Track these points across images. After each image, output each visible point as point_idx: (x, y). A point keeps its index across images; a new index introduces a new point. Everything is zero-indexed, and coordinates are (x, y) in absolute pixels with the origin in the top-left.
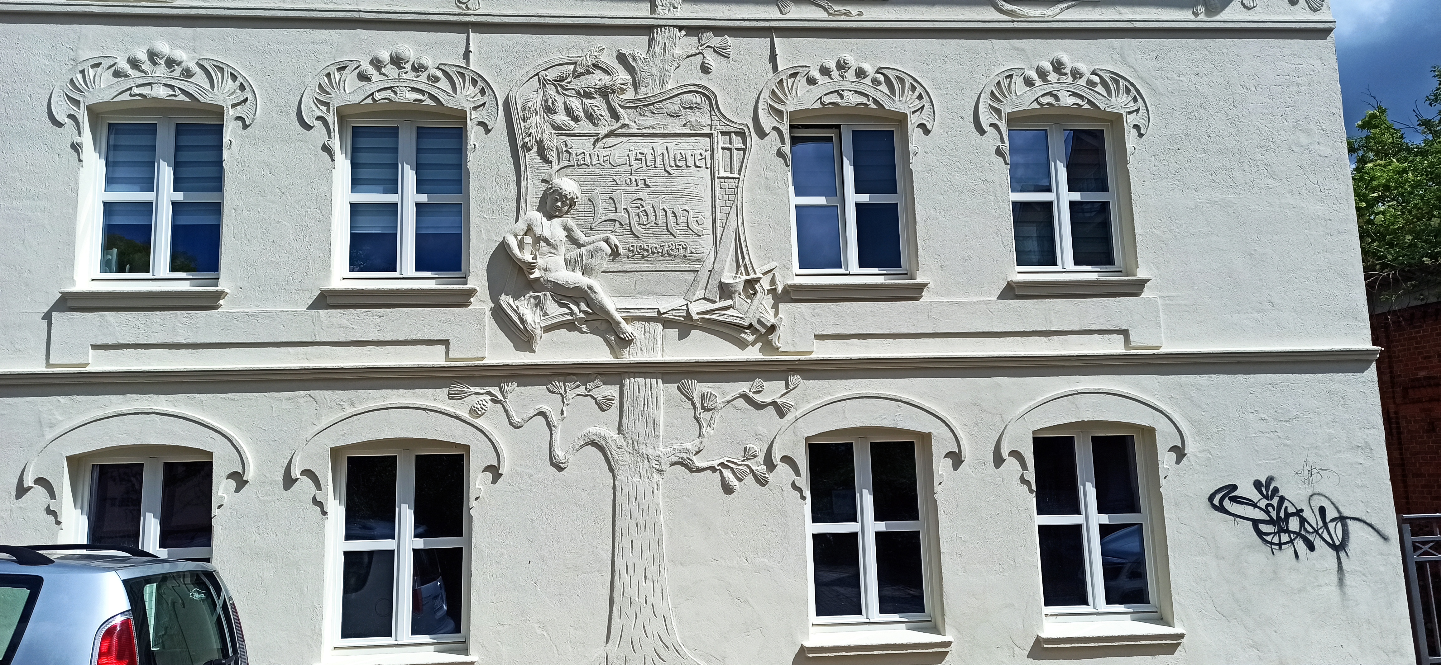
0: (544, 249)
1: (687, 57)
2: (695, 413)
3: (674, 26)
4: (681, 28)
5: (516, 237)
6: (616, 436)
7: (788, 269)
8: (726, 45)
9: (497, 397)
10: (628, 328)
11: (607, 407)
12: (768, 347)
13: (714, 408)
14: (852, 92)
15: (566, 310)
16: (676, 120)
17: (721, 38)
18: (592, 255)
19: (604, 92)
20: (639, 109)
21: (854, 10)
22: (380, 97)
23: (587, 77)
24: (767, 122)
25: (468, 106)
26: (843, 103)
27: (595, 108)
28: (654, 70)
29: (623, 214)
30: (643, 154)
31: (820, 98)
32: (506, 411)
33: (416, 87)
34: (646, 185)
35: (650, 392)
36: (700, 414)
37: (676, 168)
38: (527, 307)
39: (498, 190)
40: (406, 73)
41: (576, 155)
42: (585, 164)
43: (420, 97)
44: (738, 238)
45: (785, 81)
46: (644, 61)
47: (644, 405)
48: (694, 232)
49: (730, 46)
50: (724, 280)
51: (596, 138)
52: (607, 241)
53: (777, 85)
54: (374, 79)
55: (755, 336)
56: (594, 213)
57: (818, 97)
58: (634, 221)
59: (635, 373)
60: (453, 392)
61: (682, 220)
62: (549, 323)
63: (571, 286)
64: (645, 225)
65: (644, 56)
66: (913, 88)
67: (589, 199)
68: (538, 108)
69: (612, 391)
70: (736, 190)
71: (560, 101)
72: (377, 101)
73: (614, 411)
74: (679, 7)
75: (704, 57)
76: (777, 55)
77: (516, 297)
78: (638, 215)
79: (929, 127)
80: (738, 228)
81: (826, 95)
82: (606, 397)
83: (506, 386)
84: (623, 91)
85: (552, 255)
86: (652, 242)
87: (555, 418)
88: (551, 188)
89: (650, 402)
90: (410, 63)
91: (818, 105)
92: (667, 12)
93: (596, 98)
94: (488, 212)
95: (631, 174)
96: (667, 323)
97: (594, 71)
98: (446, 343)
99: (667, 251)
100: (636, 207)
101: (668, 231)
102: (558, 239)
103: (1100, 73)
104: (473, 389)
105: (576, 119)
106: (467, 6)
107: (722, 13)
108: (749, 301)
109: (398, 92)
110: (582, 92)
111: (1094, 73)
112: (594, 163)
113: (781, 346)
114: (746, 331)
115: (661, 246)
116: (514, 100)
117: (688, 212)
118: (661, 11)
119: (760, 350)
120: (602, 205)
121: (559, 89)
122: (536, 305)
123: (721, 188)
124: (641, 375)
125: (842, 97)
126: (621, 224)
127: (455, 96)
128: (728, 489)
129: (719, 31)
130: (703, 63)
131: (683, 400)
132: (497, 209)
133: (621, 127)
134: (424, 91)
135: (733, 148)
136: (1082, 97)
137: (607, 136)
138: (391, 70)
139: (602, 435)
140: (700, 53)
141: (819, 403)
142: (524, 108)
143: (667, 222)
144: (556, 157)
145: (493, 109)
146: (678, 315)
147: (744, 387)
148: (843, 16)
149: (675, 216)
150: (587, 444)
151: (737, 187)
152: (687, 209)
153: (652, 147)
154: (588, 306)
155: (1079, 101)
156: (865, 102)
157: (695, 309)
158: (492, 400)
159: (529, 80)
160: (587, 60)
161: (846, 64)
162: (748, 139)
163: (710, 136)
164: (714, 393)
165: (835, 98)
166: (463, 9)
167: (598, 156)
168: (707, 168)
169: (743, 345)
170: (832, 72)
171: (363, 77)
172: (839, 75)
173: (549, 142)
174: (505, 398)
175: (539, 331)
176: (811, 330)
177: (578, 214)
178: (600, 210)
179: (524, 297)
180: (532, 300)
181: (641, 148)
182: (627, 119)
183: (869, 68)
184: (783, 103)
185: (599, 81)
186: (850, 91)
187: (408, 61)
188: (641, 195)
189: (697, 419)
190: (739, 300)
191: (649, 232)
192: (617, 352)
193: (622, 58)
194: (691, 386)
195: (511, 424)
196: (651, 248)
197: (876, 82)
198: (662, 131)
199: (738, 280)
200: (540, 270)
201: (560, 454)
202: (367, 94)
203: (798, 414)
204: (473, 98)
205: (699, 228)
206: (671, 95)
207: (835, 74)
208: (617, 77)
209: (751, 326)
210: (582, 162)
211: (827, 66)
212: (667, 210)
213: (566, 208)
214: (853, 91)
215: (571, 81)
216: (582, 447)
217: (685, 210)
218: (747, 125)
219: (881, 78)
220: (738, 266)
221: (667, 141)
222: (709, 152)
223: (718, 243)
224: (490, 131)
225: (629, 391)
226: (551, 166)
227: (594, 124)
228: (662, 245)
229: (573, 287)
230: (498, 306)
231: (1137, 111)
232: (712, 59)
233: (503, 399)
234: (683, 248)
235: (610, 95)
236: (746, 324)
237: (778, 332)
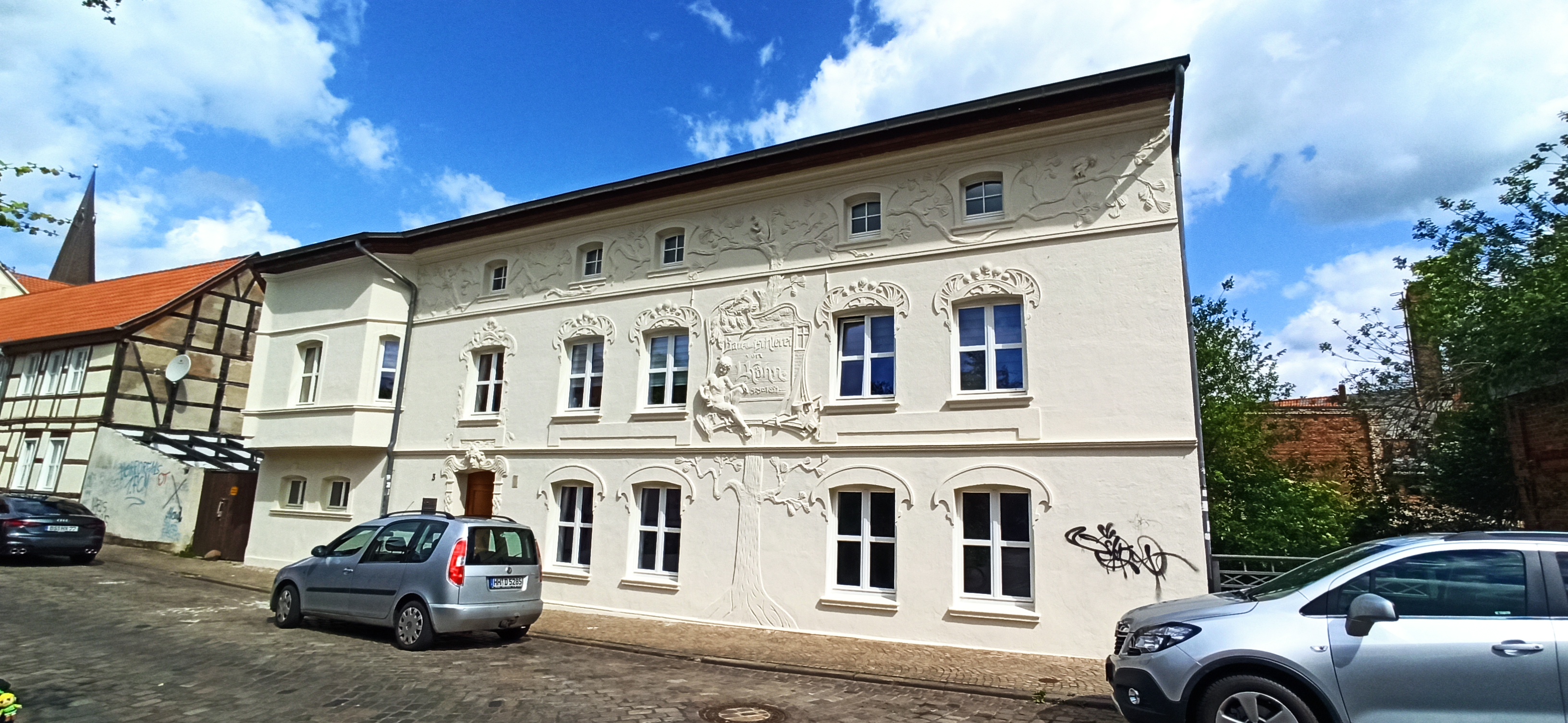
0: (715, 392)
1: (784, 290)
2: (777, 474)
3: (778, 275)
4: (782, 275)
5: (704, 387)
6: (741, 484)
7: (827, 397)
8: (803, 281)
9: (693, 464)
10: (749, 430)
11: (738, 470)
12: (814, 440)
13: (786, 472)
16: (777, 323)
17: (801, 278)
18: (735, 394)
19: (745, 312)
20: (760, 319)
21: (868, 253)
22: (658, 325)
23: (739, 305)
24: (821, 319)
25: (689, 326)
26: (861, 304)
27: (741, 321)
28: (769, 298)
29: (749, 373)
30: (760, 342)
32: (697, 470)
33: (670, 319)
34: (761, 357)
35: (757, 463)
36: (779, 475)
37: (775, 348)
39: (699, 364)
40: (667, 313)
41: (732, 345)
42: (735, 349)
43: (672, 323)
44: (802, 382)
45: (830, 296)
46: (764, 294)
47: (754, 469)
48: (781, 380)
49: (805, 281)
50: (794, 405)
51: (740, 335)
52: (741, 386)
53: (827, 299)
54: (656, 317)
55: (807, 434)
57: (848, 303)
58: (754, 376)
59: (751, 453)
60: (677, 461)
61: (775, 373)
62: (716, 428)
64: (759, 378)
65: (765, 291)
66: (899, 292)
68: (717, 323)
69: (740, 462)
70: (803, 357)
71: (727, 319)
72: (657, 327)
73: (742, 471)
74: (782, 264)
76: (827, 283)
78: (756, 373)
79: (906, 314)
80: (802, 377)
81: (852, 301)
82: (738, 465)
83: (696, 459)
84: (754, 310)
85: (718, 395)
86: (761, 386)
87: (716, 475)
88: (720, 362)
89: (756, 468)
91: (847, 307)
92: (776, 268)
93: (742, 315)
94: (695, 375)
95: (754, 352)
96: (767, 427)
97: (742, 302)
98: (675, 437)
99: (768, 390)
100: (756, 369)
101: (769, 380)
102: (721, 387)
103: (1010, 271)
104: (684, 460)
105: (733, 327)
106: (692, 278)
107: (802, 265)
108: (805, 415)
109: (664, 322)
110: (736, 313)
111: (1006, 272)
112: (739, 348)
113: (819, 439)
114: (803, 431)
115: (766, 388)
116: (708, 321)
117: (779, 370)
118: (773, 268)
119: (811, 441)
121: (727, 313)
123: (796, 356)
124: (753, 454)
125: (860, 301)
127: (685, 321)
128: (790, 515)
129: (800, 273)
130: (792, 291)
131: (772, 468)
133: (753, 329)
134: (673, 320)
135: (803, 335)
136: (998, 287)
137: (745, 334)
138: (662, 313)
139: (735, 484)
140: (791, 287)
141: (837, 470)
142: (712, 324)
143: (769, 376)
144: (723, 346)
145: (699, 326)
146: (771, 423)
147: (801, 461)
148: (863, 257)
149: (773, 372)
150: (728, 488)
151: (803, 355)
152: (779, 368)
153: (765, 338)
154: (732, 419)
155: (996, 290)
156: (871, 303)
157: (779, 420)
158: (691, 465)
159: (714, 310)
160: (739, 297)
161: (863, 283)
162: (811, 329)
163: (792, 329)
164: (786, 464)
165: (856, 303)
166: (691, 280)
167: (741, 344)
168: (790, 346)
169: (802, 438)
170: (855, 289)
171: (653, 317)
172: (859, 290)
173: (721, 339)
175: (711, 432)
176: (836, 430)
181: (759, 338)
182: (755, 325)
183: (874, 284)
184: (829, 308)
185: (744, 306)
187: (668, 308)
188: (758, 362)
189: (778, 477)
190: (801, 414)
191: (761, 381)
193: (755, 294)
194: (775, 460)
195: (698, 476)
196: (761, 389)
197: (878, 291)
198: (770, 329)
199: (801, 404)
200: (713, 403)
201: (717, 492)
202: (653, 324)
203: (826, 476)
204: (692, 321)
205: (784, 378)
206: (775, 310)
207: (857, 290)
208: (752, 304)
209: (805, 429)
211: (852, 286)
212: (769, 369)
213: (725, 372)
214: (865, 298)
215: (732, 309)
216: (726, 489)
217: (777, 368)
218: (810, 322)
219: (881, 289)
220: (801, 397)
221: (772, 334)
222: (791, 338)
223: (792, 385)
224: (698, 336)
225: (747, 462)
227: (740, 329)
229: (725, 410)
230: (696, 420)
231: (1033, 292)
232: (795, 289)
233: (696, 465)
234: (776, 389)
235: (748, 313)
236: (802, 427)
237: (817, 432)
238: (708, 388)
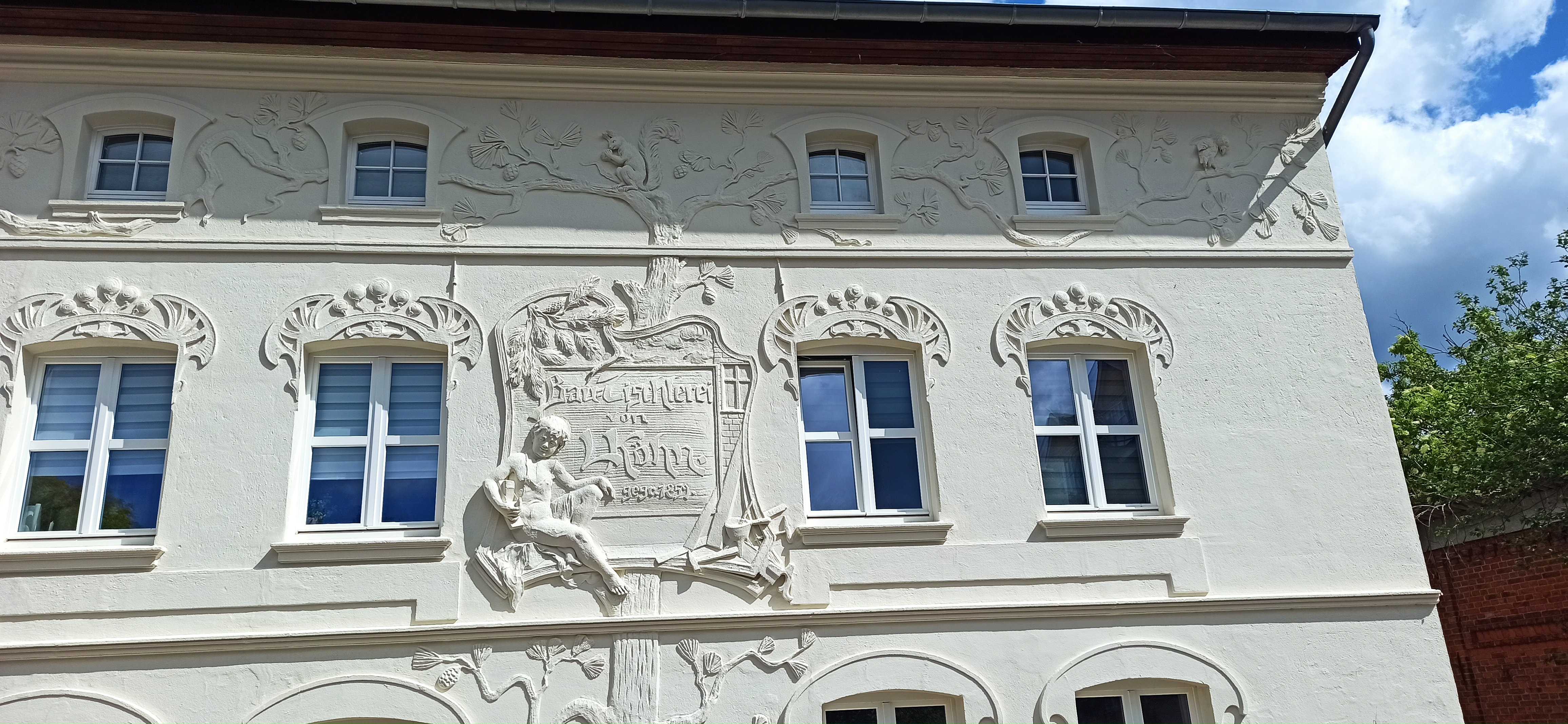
0: (528, 494)
1: (688, 288)
2: (696, 678)
3: (674, 256)
4: (681, 258)
5: (497, 482)
6: (605, 708)
7: (799, 511)
8: (729, 275)
9: (469, 666)
10: (620, 581)
11: (596, 673)
12: (779, 599)
13: (718, 673)
14: (863, 322)
15: (551, 563)
16: (676, 352)
17: (724, 268)
18: (582, 500)
19: (599, 325)
20: (637, 342)
21: (862, 239)
22: (353, 333)
23: (580, 308)
24: (773, 353)
25: (449, 341)
26: (853, 334)
27: (589, 341)
28: (653, 301)
29: (617, 454)
30: (640, 389)
31: (829, 329)
32: (478, 682)
33: (393, 321)
34: (643, 422)
35: (645, 655)
36: (701, 680)
37: (676, 404)
38: (507, 560)
39: (479, 430)
40: (383, 307)
41: (567, 392)
42: (576, 401)
43: (397, 331)
44: (743, 478)
45: (791, 312)
46: (641, 292)
47: (638, 670)
48: (695, 473)
49: (733, 276)
50: (728, 525)
51: (589, 372)
52: (598, 484)
53: (784, 316)
54: (347, 314)
55: (763, 587)
56: (585, 454)
57: (827, 328)
58: (630, 461)
59: (628, 633)
60: (418, 661)
61: (682, 459)
62: (532, 577)
63: (558, 536)
64: (641, 465)
65: (641, 286)
66: (927, 318)
67: (580, 439)
68: (526, 342)
69: (601, 655)
70: (741, 426)
71: (550, 333)
72: (350, 337)
73: (604, 677)
74: (679, 237)
75: (705, 287)
76: (783, 285)
77: (495, 549)
78: (634, 454)
79: (945, 358)
80: (744, 467)
81: (835, 325)
82: (595, 662)
83: (480, 652)
84: (619, 323)
85: (537, 500)
86: (648, 484)
87: (534, 689)
88: (538, 427)
89: (644, 667)
90: (389, 297)
91: (827, 336)
92: (667, 243)
93: (589, 330)
94: (467, 455)
95: (627, 410)
96: (665, 575)
97: (588, 303)
98: (412, 603)
99: (666, 493)
100: (632, 446)
101: (667, 471)
102: (544, 483)
103: (1118, 302)
104: (441, 657)
105: (567, 353)
106: (453, 237)
107: (724, 243)
108: (756, 548)
109: (374, 327)
110: (575, 325)
111: (1112, 302)
112: (586, 399)
113: (793, 598)
114: (753, 581)
115: (659, 488)
116: (500, 334)
117: (689, 450)
118: (661, 241)
119: (770, 603)
120: (594, 444)
121: (550, 321)
122: (518, 558)
123: (724, 424)
124: (635, 635)
125: (852, 327)
126: (614, 465)
127: (435, 330)
129: (721, 261)
130: (705, 293)
131: (683, 664)
132: (477, 452)
133: (616, 361)
134: (402, 326)
135: (737, 381)
136: (1101, 327)
137: (600, 370)
138: (367, 305)
139: (589, 707)
140: (702, 283)
141: (836, 663)
142: (511, 342)
143: (665, 462)
144: (545, 393)
145: (477, 344)
146: (677, 565)
147: (751, 647)
148: (851, 246)
149: (675, 455)
150: (571, 719)
151: (742, 423)
152: (688, 446)
153: (650, 382)
154: (576, 557)
155: (1099, 331)
156: (876, 332)
157: (697, 558)
158: (462, 669)
159: (517, 312)
160: (581, 292)
161: (856, 294)
162: (754, 372)
163: (712, 369)
164: (718, 655)
165: (845, 329)
166: (448, 240)
167: (591, 392)
168: (709, 403)
169: (750, 598)
170: (841, 303)
171: (336, 312)
172: (849, 305)
173: (538, 378)
174: (478, 667)
175: (519, 587)
176: (825, 579)
177: (567, 455)
178: (592, 449)
179: (504, 548)
180: (513, 551)
181: (637, 382)
182: (623, 352)
183: (880, 298)
184: (790, 334)
185: (593, 313)
186: (861, 321)
187: (386, 295)
188: (637, 433)
189: (698, 686)
190: (745, 547)
191: (646, 473)
192: (607, 609)
193: (618, 289)
194: (691, 647)
195: (483, 697)
196: (648, 491)
197: (887, 312)
198: (661, 364)
199: (744, 524)
200: (523, 518)
202: (339, 330)
203: (813, 676)
204: (456, 332)
205: (701, 468)
206: (670, 327)
207: (844, 304)
208: (612, 309)
209: (759, 575)
210: (573, 399)
211: (835, 296)
212: (666, 448)
213: (554, 449)
214: (864, 321)
215: (563, 313)
216: (565, 722)
217: (686, 448)
218: (752, 357)
219: (892, 307)
220: (744, 509)
221: (666, 375)
222: (711, 386)
223: (722, 483)
224: (472, 367)
225: (620, 654)
226: (539, 403)
227: (587, 358)
229: (559, 537)
230: (474, 560)
231: (1160, 340)
232: (714, 290)
233: (475, 668)
234: (683, 490)
235: (604, 327)
236: (754, 574)
237: (789, 582)
238: (511, 484)
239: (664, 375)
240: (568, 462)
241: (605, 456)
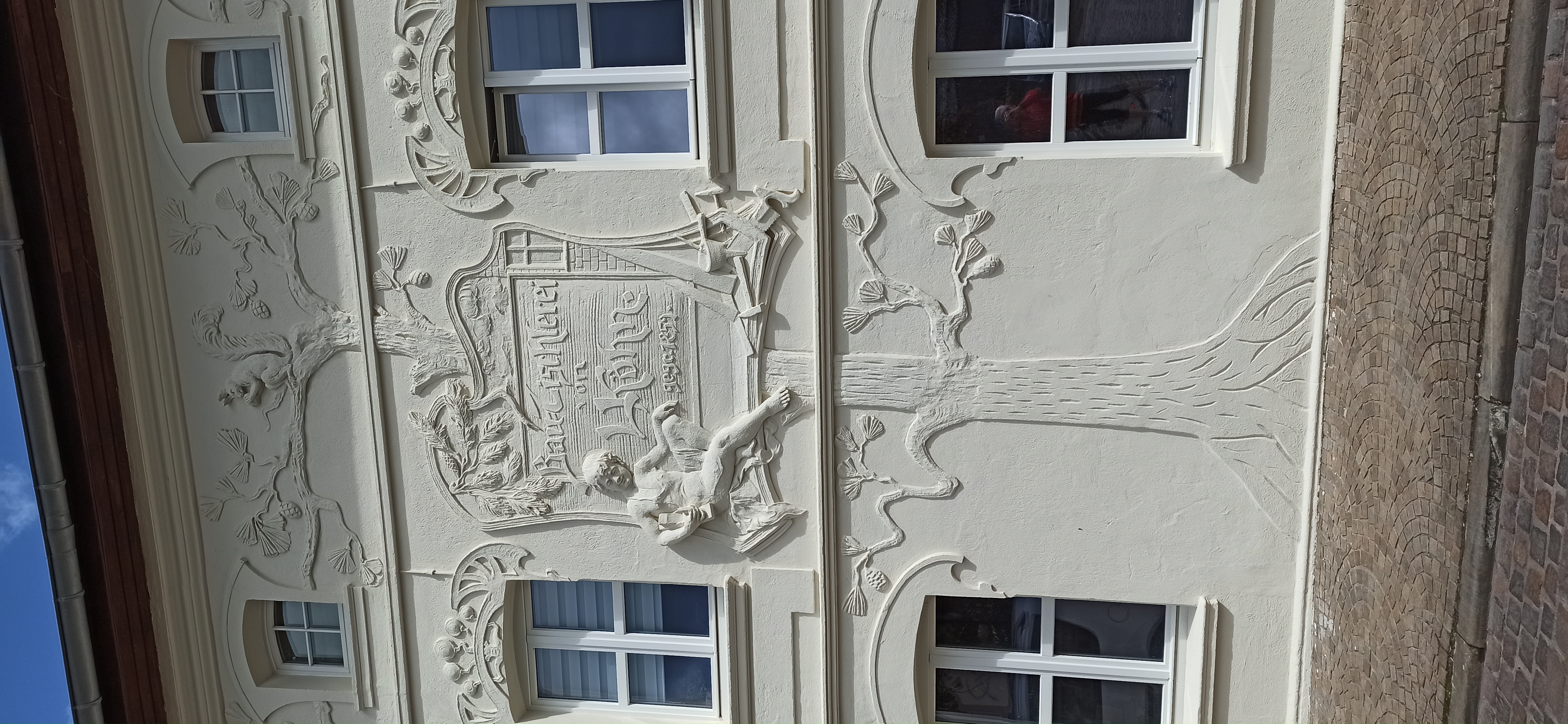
0: (674, 498)
1: (412, 306)
2: (889, 311)
3: (373, 323)
4: (374, 314)
5: (661, 531)
6: (917, 417)
7: (689, 175)
8: (390, 253)
9: (865, 560)
10: (774, 397)
11: (878, 426)
12: (798, 205)
13: (883, 286)
14: (436, 75)
15: (752, 474)
16: (497, 323)
17: (382, 259)
18: (680, 439)
19: (468, 415)
20: (486, 371)
21: (320, 71)
22: (499, 676)
23: (451, 435)
24: (488, 201)
25: (501, 580)
26: (452, 90)
27: (490, 427)
28: (434, 349)
29: (625, 398)
30: (544, 368)
31: (448, 122)
32: (882, 550)
33: (483, 636)
34: (585, 367)
35: (860, 371)
36: (891, 305)
37: (560, 327)
38: (750, 519)
39: (603, 547)
40: (467, 645)
41: (552, 452)
42: (563, 443)
43: (495, 631)
44: (649, 246)
45: (430, 174)
46: (422, 364)
47: (877, 379)
48: (644, 306)
49: (391, 248)
50: (708, 268)
51: (528, 428)
52: (660, 421)
53: (437, 184)
54: (478, 681)
55: (783, 226)
56: (626, 434)
57: (448, 126)
58: (633, 384)
59: (833, 390)
60: (858, 611)
61: (628, 322)
62: (769, 494)
63: (721, 468)
64: (637, 371)
65: (416, 363)
67: (608, 439)
68: (496, 496)
69: (858, 419)
70: (584, 247)
71: (485, 470)
72: (504, 678)
73: (884, 417)
74: (347, 314)
75: (410, 283)
76: (395, 183)
77: (737, 532)
78: (624, 379)
80: (636, 245)
81: (443, 115)
82: (865, 427)
83: (851, 549)
84: (465, 391)
85: (681, 488)
86: (660, 363)
87: (894, 492)
88: (595, 486)
89: (874, 372)
90: (455, 640)
91: (459, 126)
92: (356, 331)
93: (477, 426)
94: (631, 560)
95: (571, 385)
96: (767, 343)
97: (443, 426)
98: (795, 616)
99: (671, 342)
100: (614, 380)
101: (644, 340)
102: (661, 481)
104: (854, 587)
105: (506, 451)
106: (378, 574)
107: (349, 257)
108: (735, 233)
109: (492, 655)
110: (471, 442)
112: (561, 431)
113: (796, 190)
114: (776, 239)
115: (665, 350)
116: (489, 525)
117: (617, 313)
118: (356, 338)
119: (803, 218)
120: (614, 425)
121: (469, 470)
122: (746, 508)
123: (582, 267)
124: (836, 382)
125: (443, 91)
126: (637, 402)
127: (489, 594)
128: (996, 269)
129: (372, 262)
130: (416, 284)
131: (872, 326)
132: (628, 549)
133: (512, 395)
134: (487, 627)
135: (527, 248)
137: (524, 414)
138: (466, 662)
139: (916, 434)
140: (405, 288)
141: (877, 137)
142: (498, 513)
143: (632, 342)
144: (556, 477)
145: (502, 549)
146: (755, 331)
147: (854, 243)
148: (331, 86)
149: (623, 330)
150: (927, 453)
151: (580, 245)
152: (612, 314)
153: (535, 356)
154: (746, 446)
156: (448, 57)
157: (748, 309)
158: (867, 566)
159: (462, 506)
160: (430, 435)
161: (397, 83)
162: (513, 227)
163: (513, 280)
164: (862, 285)
165: (447, 100)
166: (383, 579)
167: (552, 426)
168: (557, 285)
169: (795, 241)
170: (411, 104)
171: (477, 691)
172: (414, 93)
173: (538, 485)
174: (866, 550)
175: (780, 508)
176: (774, 145)
177: (628, 454)
178: (620, 426)
179: (737, 522)
180: (740, 513)
181: (536, 371)
182: (501, 388)
183: (399, 50)
184: (460, 177)
185: (454, 421)
186: (434, 78)
187: (453, 643)
188: (598, 375)
189: (897, 309)
190: (734, 248)
191: (647, 365)
192: (806, 411)
193: (422, 391)
194: (852, 317)
195: (899, 544)
196: (668, 363)
197: (418, 38)
198: (512, 342)
199: (706, 248)
200: (702, 503)
201: (939, 487)
202: (497, 689)
203: (893, 167)
204: (490, 571)
205: (638, 299)
206: (464, 330)
207: (414, 99)
208: (447, 399)
209: (769, 233)
210: (561, 446)
211: (403, 112)
212: (616, 341)
213: (621, 469)
214: (434, 74)
215: (459, 455)
216: (931, 459)
217: (615, 317)
218: (494, 228)
219: (411, 31)
220: (687, 247)
221: (525, 337)
222: (535, 281)
223: (657, 274)
224: (530, 554)
225: (858, 398)
226: (568, 483)
227: (511, 428)
228: (663, 349)
229: (723, 465)
230: (748, 554)
232: (411, 274)
233: (867, 553)
234: (666, 321)
235: (471, 408)
236: (766, 239)
237: (777, 195)
238: (663, 517)
239: (525, 339)
240: (636, 452)
241: (628, 413)
